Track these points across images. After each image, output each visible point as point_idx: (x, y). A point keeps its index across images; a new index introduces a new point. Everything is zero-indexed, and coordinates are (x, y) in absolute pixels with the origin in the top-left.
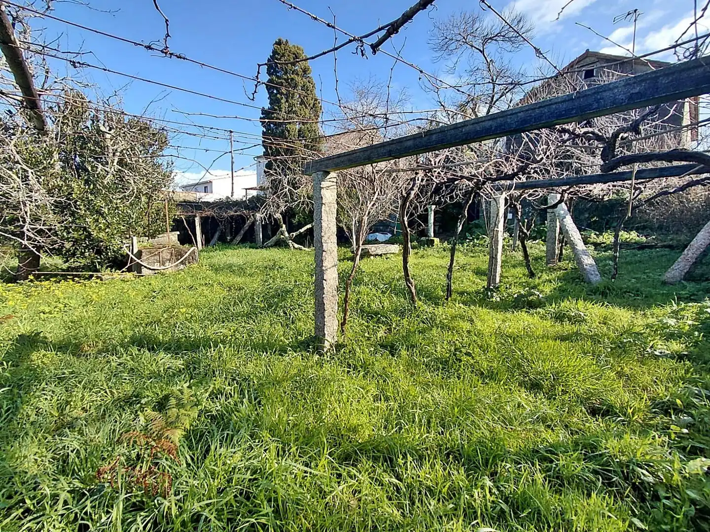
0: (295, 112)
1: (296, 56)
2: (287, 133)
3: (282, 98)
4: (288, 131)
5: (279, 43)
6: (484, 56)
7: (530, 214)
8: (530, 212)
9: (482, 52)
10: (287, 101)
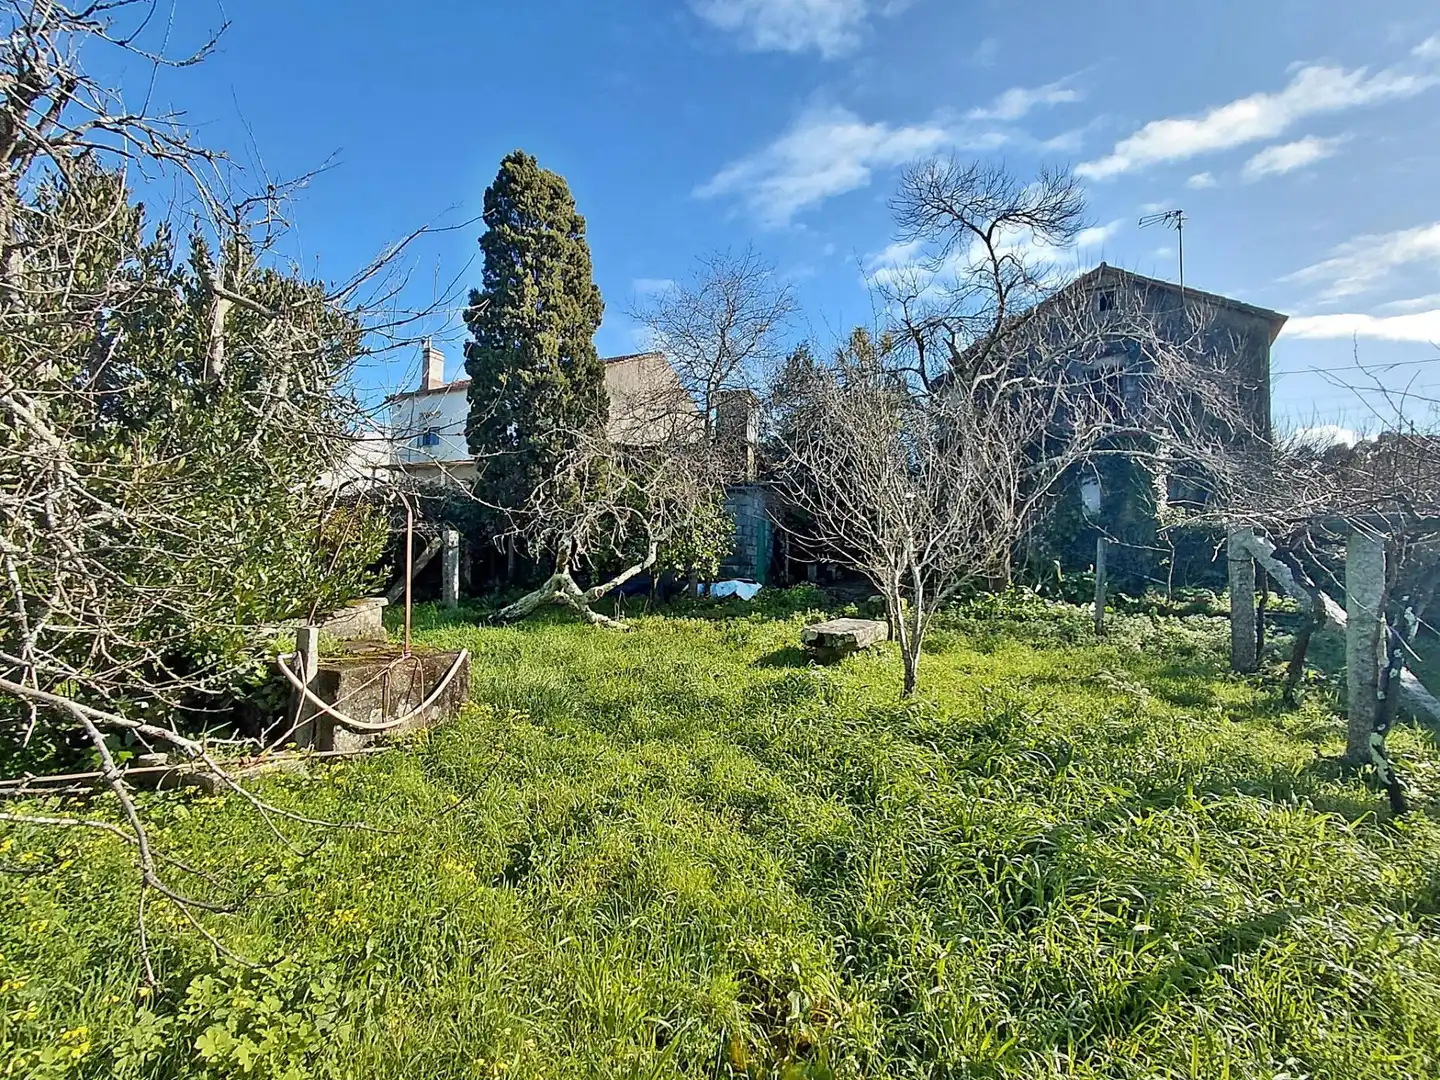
0: (555, 308)
1: (556, 193)
2: (536, 351)
3: (526, 275)
4: (540, 348)
5: (518, 160)
6: (990, 247)
7: (1041, 548)
8: (1041, 544)
9: (987, 239)
10: (537, 283)
